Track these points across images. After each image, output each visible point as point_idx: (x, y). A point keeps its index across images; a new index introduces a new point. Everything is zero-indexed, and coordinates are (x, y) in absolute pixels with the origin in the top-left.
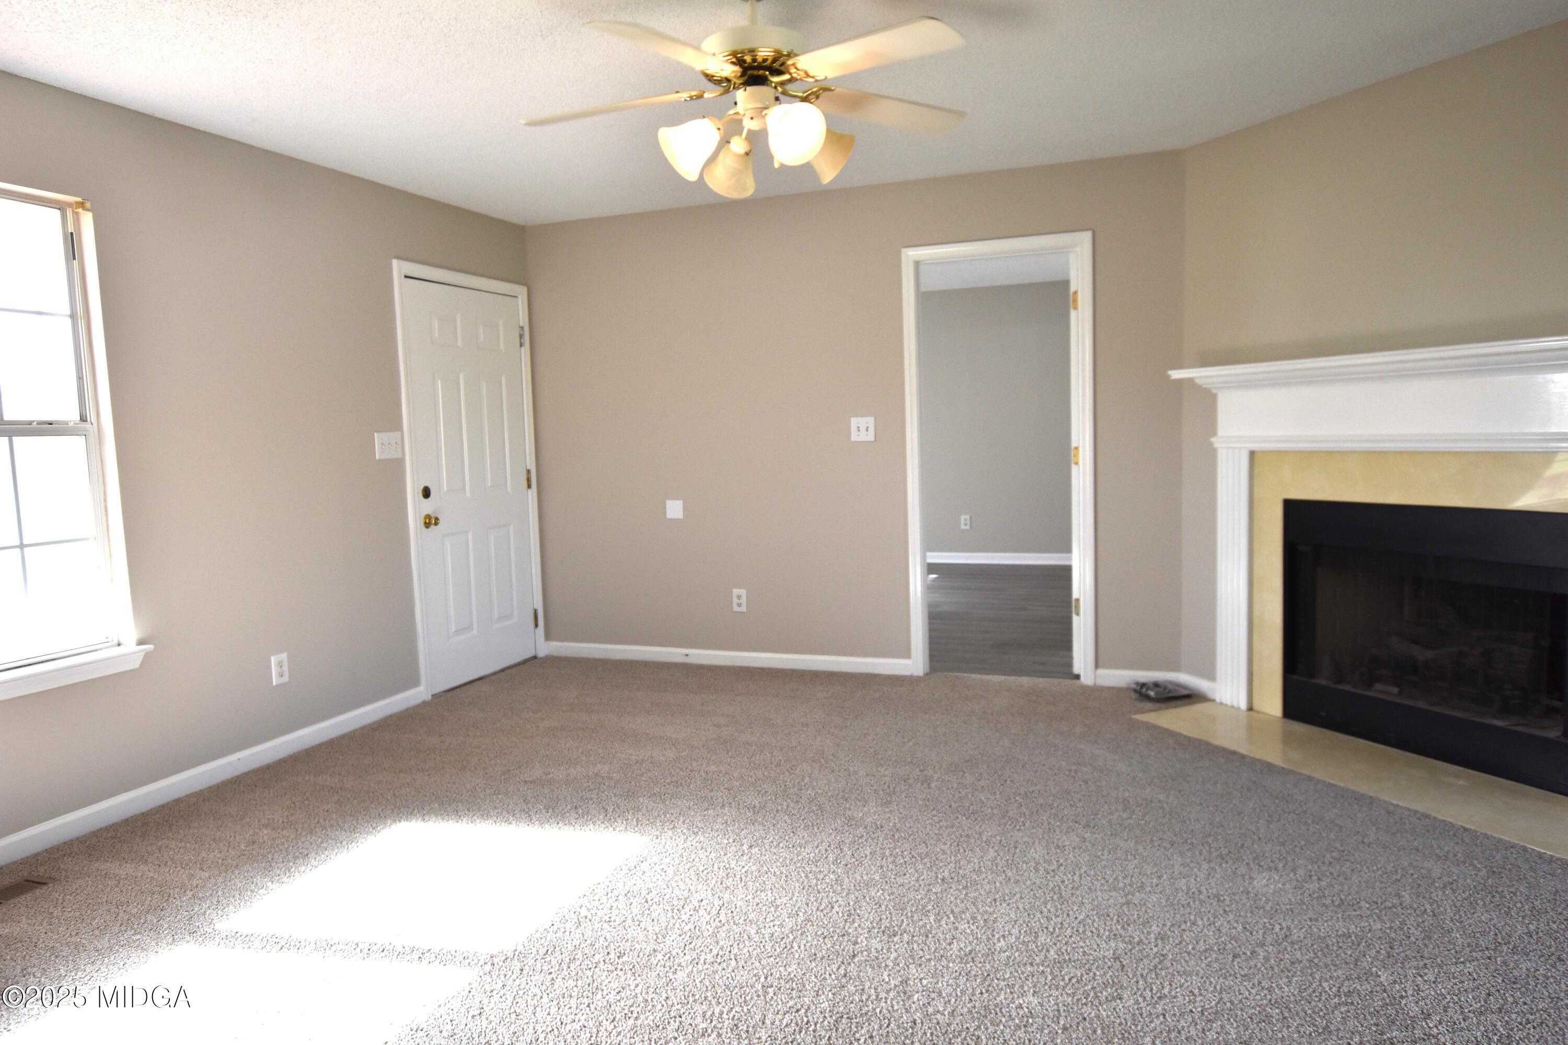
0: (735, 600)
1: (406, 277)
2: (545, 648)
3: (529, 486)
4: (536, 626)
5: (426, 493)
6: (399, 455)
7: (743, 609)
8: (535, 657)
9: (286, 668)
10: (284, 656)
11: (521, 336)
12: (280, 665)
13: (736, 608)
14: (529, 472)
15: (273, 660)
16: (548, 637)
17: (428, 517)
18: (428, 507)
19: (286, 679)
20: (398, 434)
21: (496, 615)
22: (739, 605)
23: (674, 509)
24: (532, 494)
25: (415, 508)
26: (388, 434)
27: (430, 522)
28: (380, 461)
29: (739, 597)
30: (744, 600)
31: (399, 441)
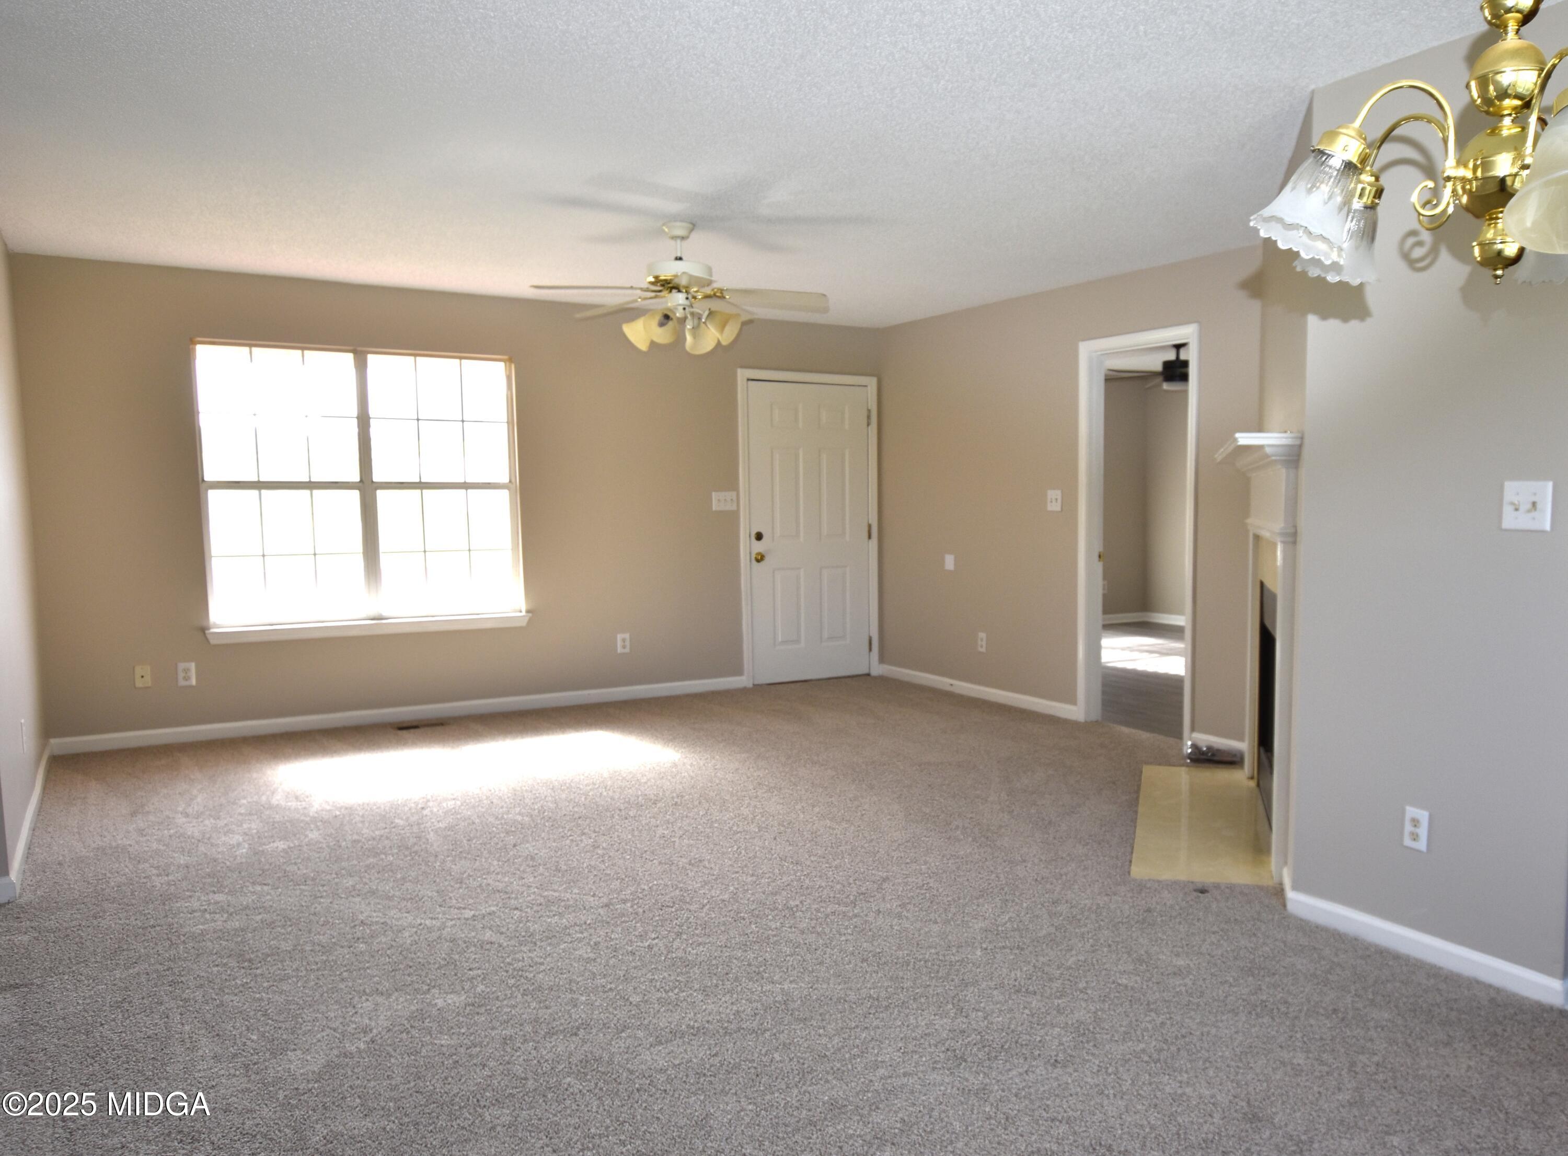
0: (980, 643)
1: (748, 380)
2: (877, 669)
3: (870, 537)
4: (870, 650)
5: (759, 537)
6: (734, 508)
7: (983, 650)
8: (868, 675)
9: (628, 643)
10: (627, 636)
11: (869, 417)
12: (624, 640)
13: (980, 650)
14: (870, 526)
15: (619, 637)
16: (882, 660)
17: (758, 554)
18: (758, 547)
19: (627, 650)
20: (734, 494)
21: (826, 635)
22: (982, 646)
23: (949, 562)
24: (874, 543)
25: (746, 547)
26: (723, 493)
27: (760, 558)
28: (716, 511)
29: (982, 640)
30: (984, 643)
31: (735, 498)
